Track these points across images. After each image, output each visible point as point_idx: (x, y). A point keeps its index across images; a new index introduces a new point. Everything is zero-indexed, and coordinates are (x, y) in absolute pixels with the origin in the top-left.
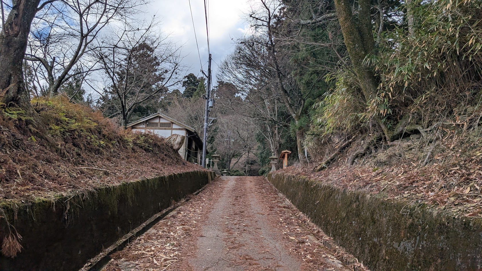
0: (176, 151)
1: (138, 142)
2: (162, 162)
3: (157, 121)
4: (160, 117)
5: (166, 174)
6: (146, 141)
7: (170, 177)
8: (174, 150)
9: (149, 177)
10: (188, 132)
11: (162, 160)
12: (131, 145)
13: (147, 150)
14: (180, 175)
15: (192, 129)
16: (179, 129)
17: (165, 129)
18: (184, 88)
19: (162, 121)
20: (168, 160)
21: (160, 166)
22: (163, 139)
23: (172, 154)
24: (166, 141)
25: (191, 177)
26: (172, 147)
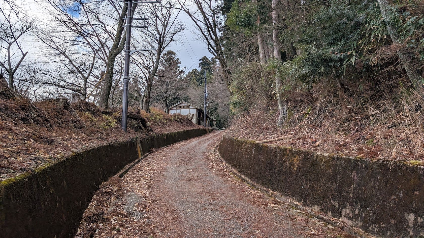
0: (190, 121)
1: (175, 119)
2: (184, 126)
3: (182, 105)
4: (183, 103)
5: (186, 130)
6: (178, 118)
7: (187, 130)
8: (189, 120)
9: (181, 131)
10: (197, 109)
11: (185, 125)
12: (173, 120)
13: (178, 122)
14: (191, 130)
15: (199, 108)
16: (193, 108)
17: (186, 109)
18: (200, 68)
19: (184, 105)
20: (187, 125)
21: (184, 127)
22: (185, 116)
23: (189, 122)
24: (186, 117)
25: (196, 131)
26: (188, 119)
